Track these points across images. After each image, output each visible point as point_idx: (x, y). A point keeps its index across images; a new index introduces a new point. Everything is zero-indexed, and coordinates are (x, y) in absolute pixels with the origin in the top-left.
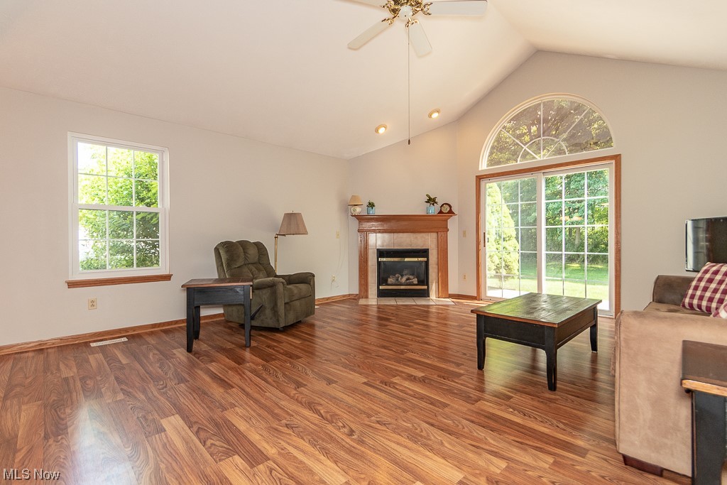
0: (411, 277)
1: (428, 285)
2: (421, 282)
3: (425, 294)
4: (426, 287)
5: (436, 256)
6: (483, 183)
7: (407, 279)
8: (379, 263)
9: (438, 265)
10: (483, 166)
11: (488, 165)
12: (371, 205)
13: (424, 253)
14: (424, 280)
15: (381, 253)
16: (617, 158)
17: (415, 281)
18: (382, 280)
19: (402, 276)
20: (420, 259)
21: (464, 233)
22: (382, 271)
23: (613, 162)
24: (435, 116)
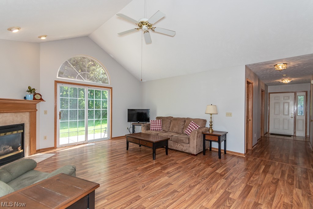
1: (23, 149)
3: (22, 155)
5: (29, 129)
9: (30, 133)
13: (21, 127)
20: (18, 132)
21: (45, 112)
23: (110, 89)
24: (43, 38)
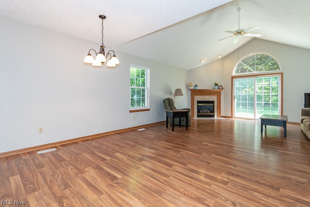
0: (207, 110)
1: (214, 113)
2: (211, 112)
3: (213, 116)
4: (213, 114)
5: (217, 103)
6: (234, 79)
7: (206, 111)
8: (198, 105)
9: (217, 106)
10: (234, 74)
11: (235, 74)
12: (196, 86)
13: (213, 102)
14: (213, 112)
15: (199, 102)
16: (282, 74)
17: (209, 112)
18: (198, 112)
19: (204, 110)
20: (211, 104)
21: (227, 96)
22: (199, 108)
23: (280, 75)
24: (219, 57)
